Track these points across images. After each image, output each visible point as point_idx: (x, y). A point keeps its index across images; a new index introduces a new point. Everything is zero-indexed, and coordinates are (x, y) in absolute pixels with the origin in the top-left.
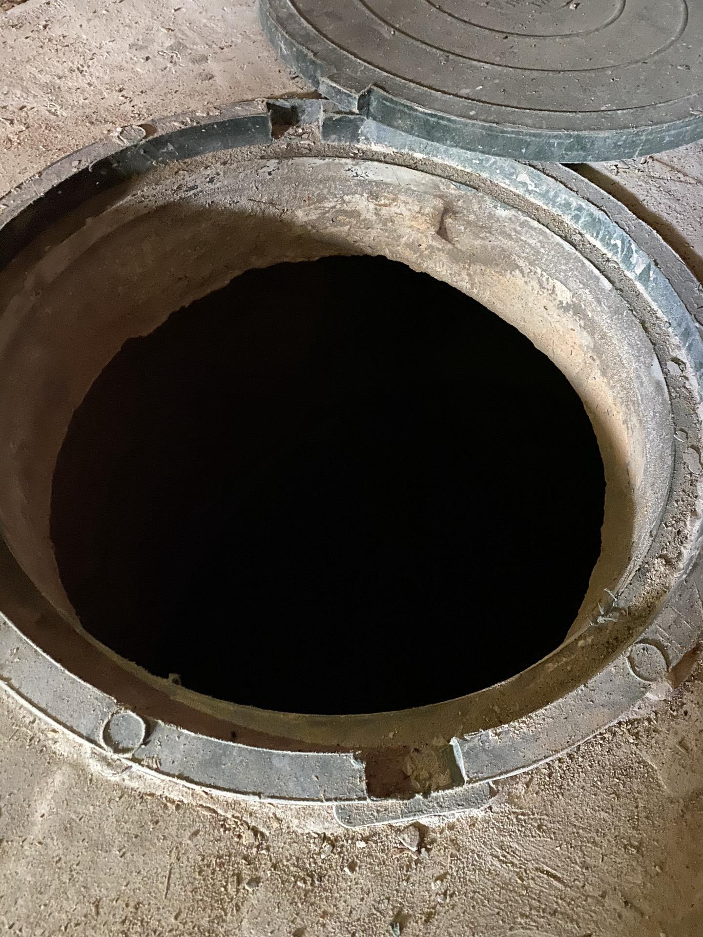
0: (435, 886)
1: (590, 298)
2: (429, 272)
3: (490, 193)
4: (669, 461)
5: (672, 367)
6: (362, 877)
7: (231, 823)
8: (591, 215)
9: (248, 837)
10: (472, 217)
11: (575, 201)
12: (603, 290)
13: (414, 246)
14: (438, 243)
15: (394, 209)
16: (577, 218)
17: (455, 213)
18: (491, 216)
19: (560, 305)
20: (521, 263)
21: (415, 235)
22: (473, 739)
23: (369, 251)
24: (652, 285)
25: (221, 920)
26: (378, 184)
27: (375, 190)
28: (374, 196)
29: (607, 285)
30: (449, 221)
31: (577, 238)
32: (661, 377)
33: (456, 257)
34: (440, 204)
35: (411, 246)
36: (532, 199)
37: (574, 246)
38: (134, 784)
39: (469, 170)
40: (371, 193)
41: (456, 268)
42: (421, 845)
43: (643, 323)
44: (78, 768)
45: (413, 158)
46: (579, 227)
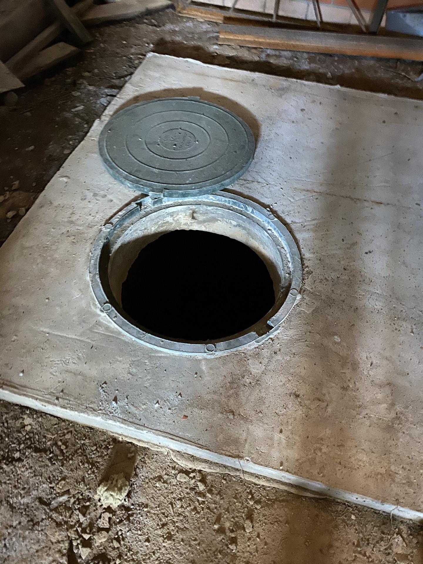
0: (278, 345)
1: (241, 222)
2: (192, 229)
3: (204, 204)
4: (279, 253)
5: (269, 231)
6: (266, 350)
7: (238, 354)
8: (233, 202)
9: (243, 354)
10: (201, 212)
11: (227, 199)
12: (244, 219)
13: (186, 224)
14: (193, 221)
15: (178, 217)
16: (229, 203)
17: (196, 212)
18: (206, 210)
19: (234, 226)
20: (219, 219)
21: (186, 221)
22: (271, 319)
23: (173, 230)
24: (255, 214)
25: (247, 368)
26: (172, 212)
27: (172, 215)
28: (172, 216)
29: (245, 218)
30: (195, 215)
31: (231, 208)
32: (268, 235)
33: (199, 223)
34: (191, 211)
35: (185, 224)
36: (215, 202)
37: (232, 210)
38: (217, 356)
39: (195, 200)
40: (171, 215)
41: (200, 225)
42: (272, 341)
43: (257, 224)
44: (205, 359)
45: (179, 202)
46: (230, 205)
